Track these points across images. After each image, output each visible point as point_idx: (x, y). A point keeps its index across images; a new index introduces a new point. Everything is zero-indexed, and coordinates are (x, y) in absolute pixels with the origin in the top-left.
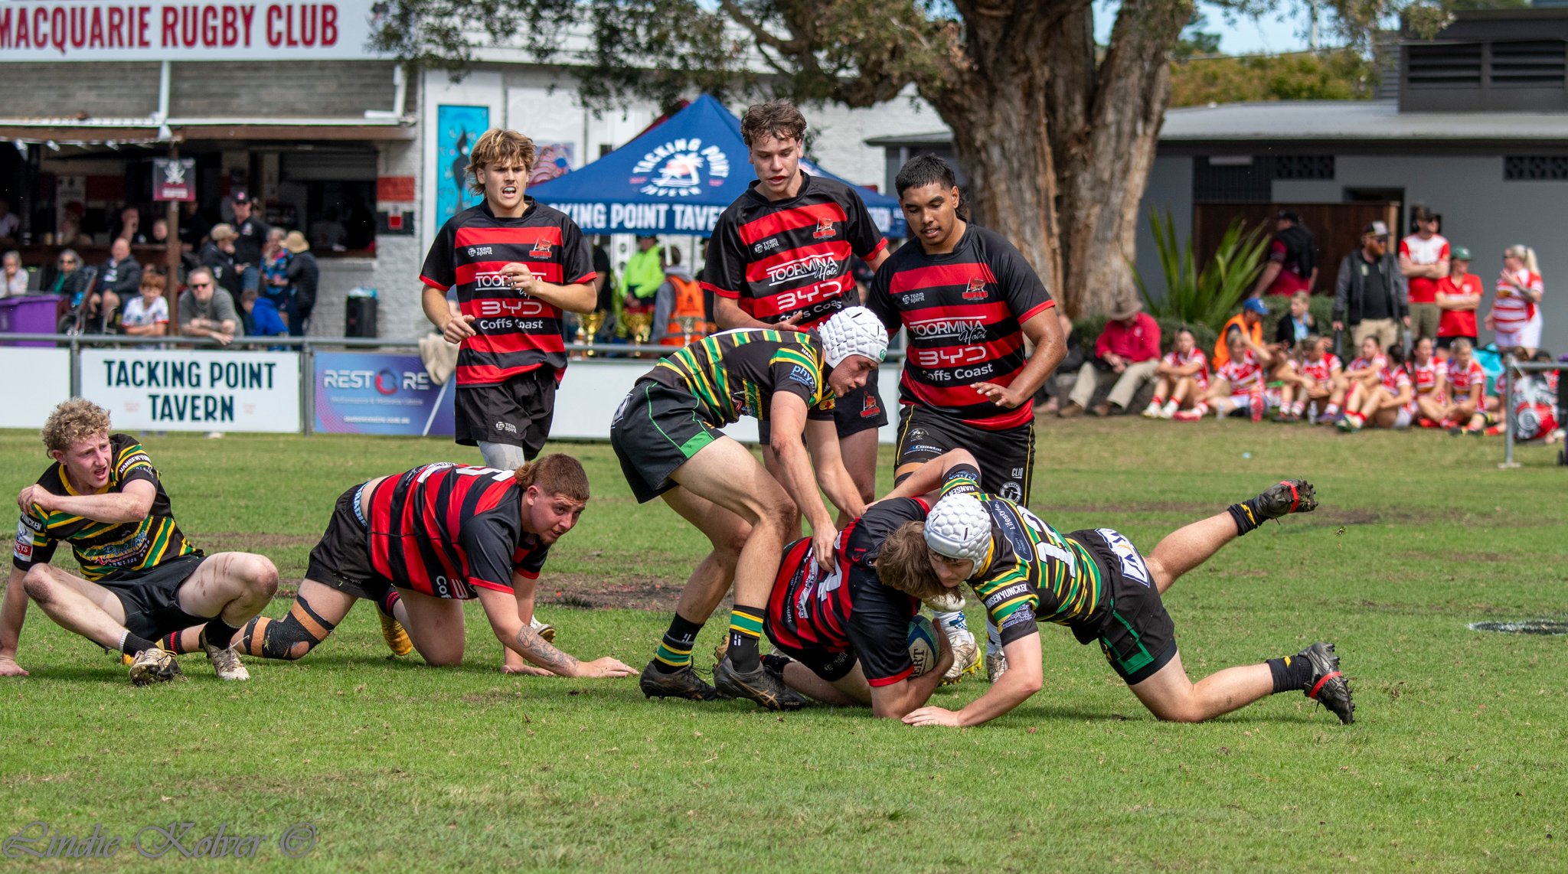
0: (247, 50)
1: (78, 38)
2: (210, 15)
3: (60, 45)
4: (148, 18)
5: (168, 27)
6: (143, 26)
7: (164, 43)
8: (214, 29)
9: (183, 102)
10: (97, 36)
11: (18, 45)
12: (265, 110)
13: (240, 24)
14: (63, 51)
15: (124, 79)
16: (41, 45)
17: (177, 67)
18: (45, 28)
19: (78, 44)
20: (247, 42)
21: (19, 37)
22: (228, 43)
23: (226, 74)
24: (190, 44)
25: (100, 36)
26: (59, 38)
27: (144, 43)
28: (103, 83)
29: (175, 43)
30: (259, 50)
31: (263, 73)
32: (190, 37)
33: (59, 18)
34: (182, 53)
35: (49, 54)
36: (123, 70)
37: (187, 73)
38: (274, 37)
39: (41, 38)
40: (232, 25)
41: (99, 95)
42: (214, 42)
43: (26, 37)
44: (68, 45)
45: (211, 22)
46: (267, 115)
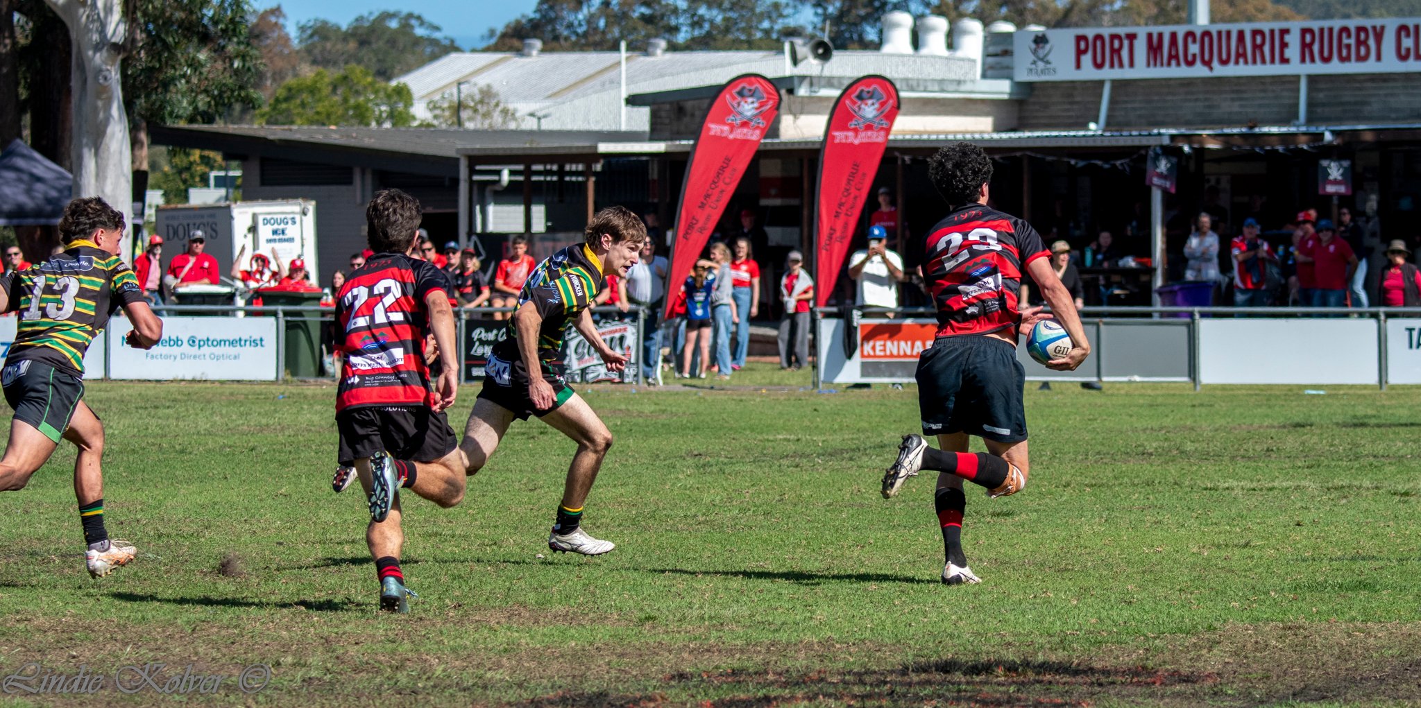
0: (1379, 64)
1: (1224, 56)
2: (1344, 35)
3: (1208, 64)
4: (1287, 38)
5: (1306, 47)
6: (1284, 45)
7: (1303, 60)
8: (1348, 46)
9: (1319, 110)
10: (1241, 55)
11: (1169, 64)
12: (1393, 115)
13: (1372, 42)
14: (1211, 69)
15: (1264, 91)
16: (1190, 63)
17: (1313, 79)
18: (1194, 49)
19: (1224, 62)
20: (1379, 58)
21: (1170, 57)
22: (1361, 59)
23: (1358, 85)
24: (1326, 60)
25: (1244, 55)
26: (1207, 57)
27: (1285, 61)
28: (1245, 95)
29: (1313, 60)
30: (1390, 64)
31: (1391, 84)
32: (1326, 54)
33: (1206, 40)
34: (1319, 68)
35: (1199, 71)
36: (1263, 83)
37: (1322, 86)
38: (1403, 52)
39: (1190, 58)
40: (1365, 43)
41: (1241, 106)
42: (1348, 59)
43: (1177, 57)
44: (1215, 64)
45: (1345, 41)
46: (1396, 119)
